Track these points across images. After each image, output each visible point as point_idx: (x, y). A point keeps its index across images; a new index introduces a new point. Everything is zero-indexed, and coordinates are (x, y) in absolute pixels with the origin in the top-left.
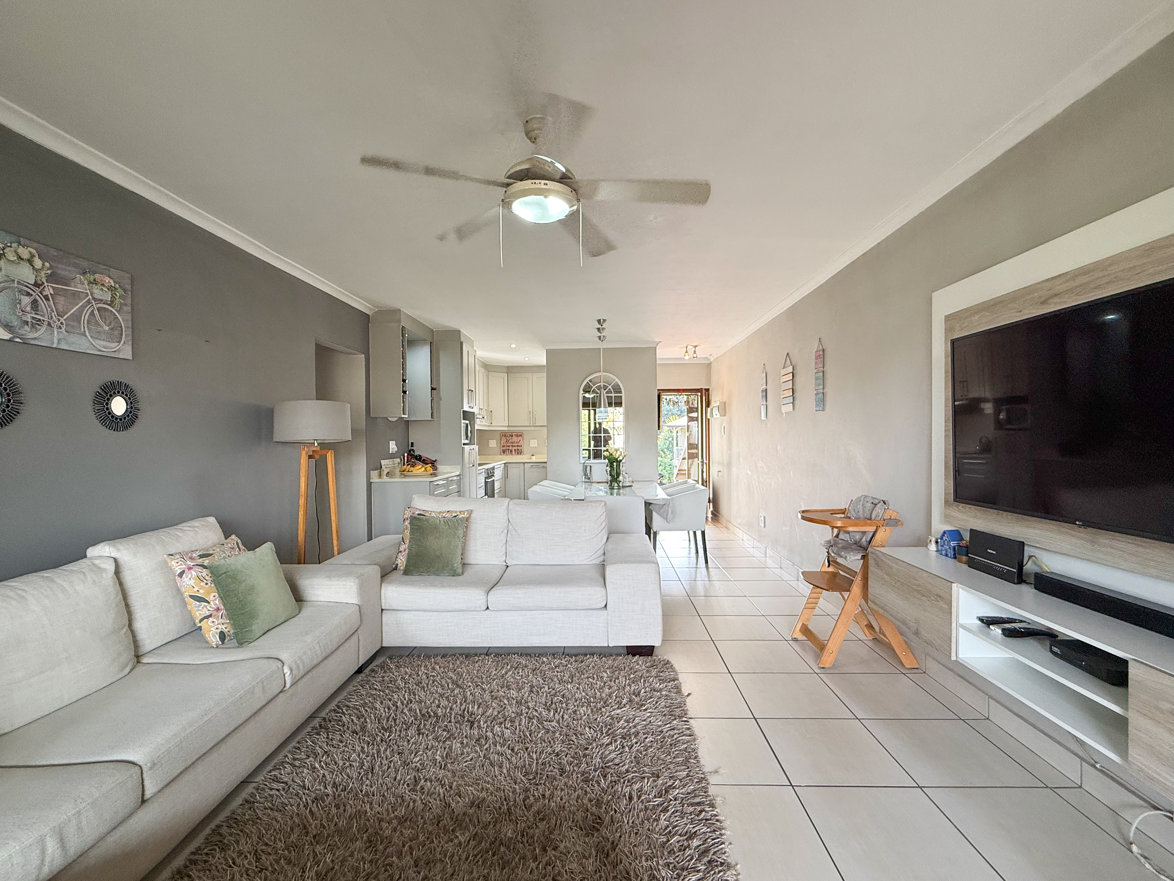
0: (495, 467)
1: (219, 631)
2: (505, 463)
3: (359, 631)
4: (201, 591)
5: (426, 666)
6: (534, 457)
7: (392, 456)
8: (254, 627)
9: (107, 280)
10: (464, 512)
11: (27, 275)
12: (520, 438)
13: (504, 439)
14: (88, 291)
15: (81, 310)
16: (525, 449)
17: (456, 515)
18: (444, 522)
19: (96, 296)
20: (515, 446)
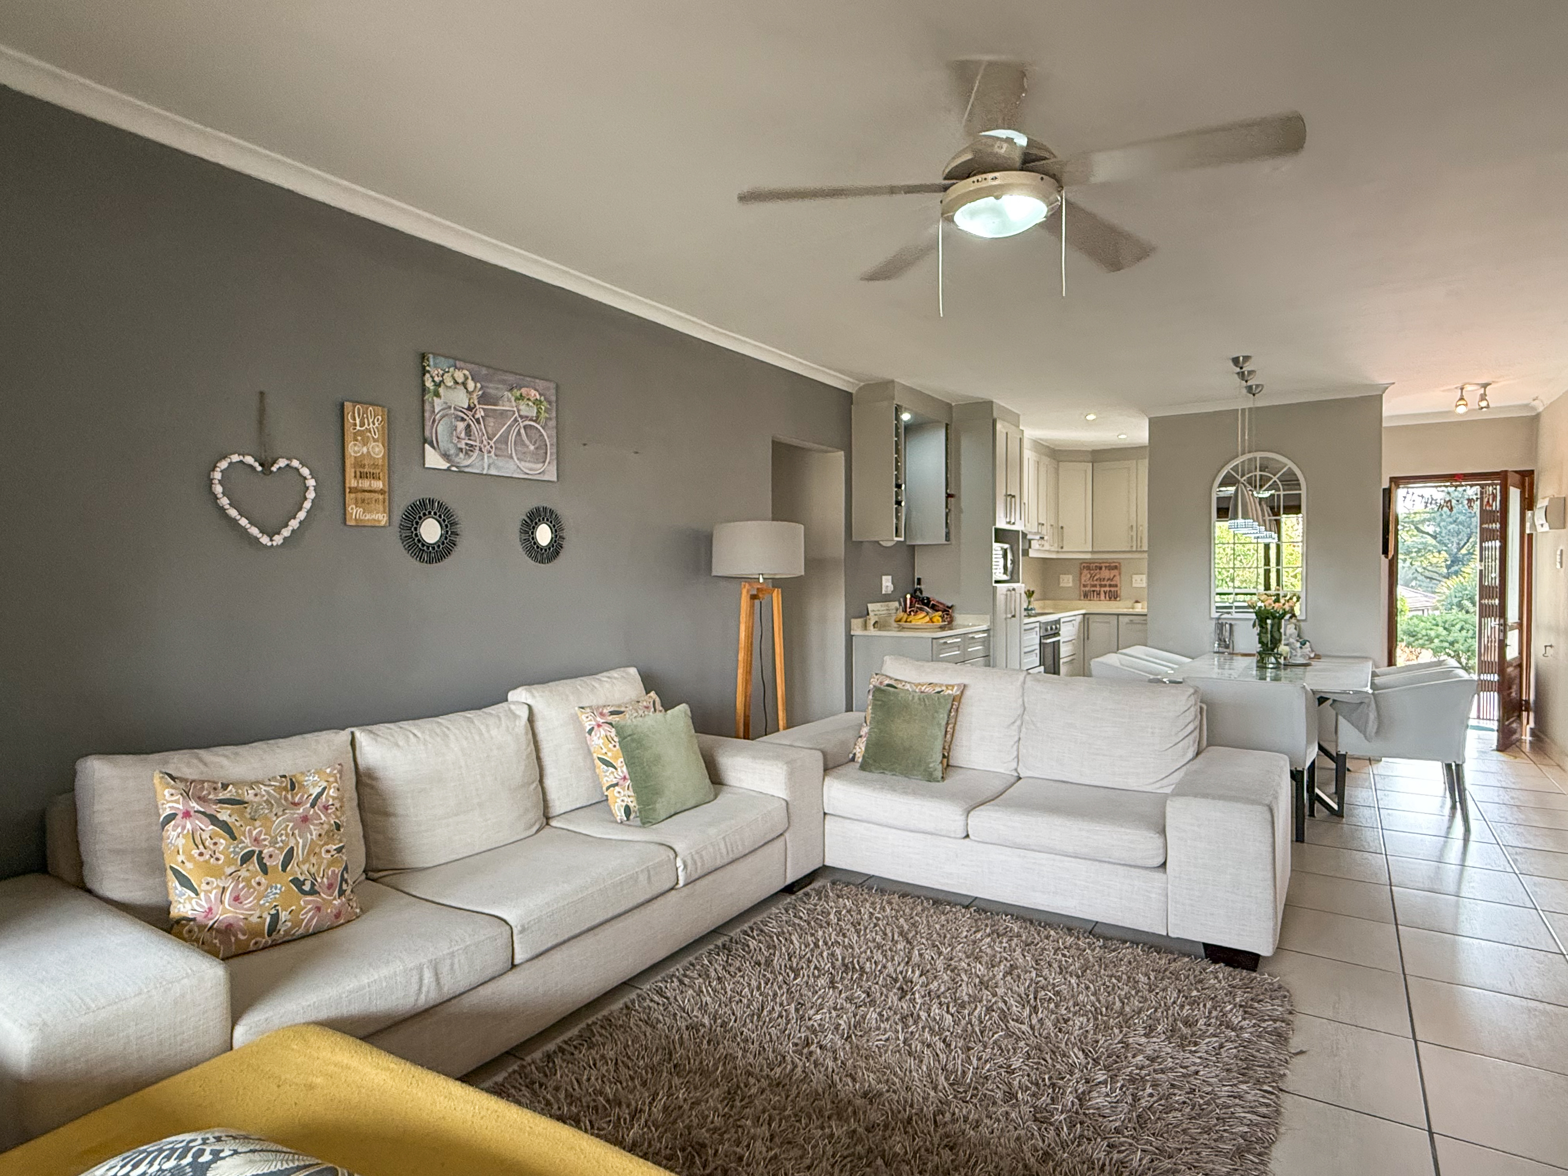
0: (1062, 620)
1: (624, 804)
2: (1084, 615)
3: (787, 835)
4: (609, 754)
5: (873, 903)
6: (1139, 605)
7: (886, 599)
8: (658, 806)
9: (533, 392)
10: (953, 686)
11: (461, 399)
12: (1115, 572)
13: (1086, 574)
14: (515, 409)
15: (508, 431)
16: (1123, 592)
17: (940, 690)
18: (919, 699)
19: (522, 413)
20: (1105, 586)
